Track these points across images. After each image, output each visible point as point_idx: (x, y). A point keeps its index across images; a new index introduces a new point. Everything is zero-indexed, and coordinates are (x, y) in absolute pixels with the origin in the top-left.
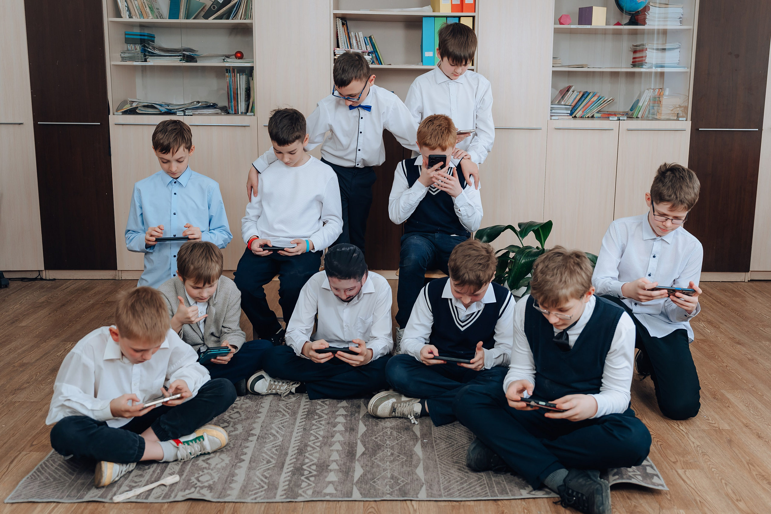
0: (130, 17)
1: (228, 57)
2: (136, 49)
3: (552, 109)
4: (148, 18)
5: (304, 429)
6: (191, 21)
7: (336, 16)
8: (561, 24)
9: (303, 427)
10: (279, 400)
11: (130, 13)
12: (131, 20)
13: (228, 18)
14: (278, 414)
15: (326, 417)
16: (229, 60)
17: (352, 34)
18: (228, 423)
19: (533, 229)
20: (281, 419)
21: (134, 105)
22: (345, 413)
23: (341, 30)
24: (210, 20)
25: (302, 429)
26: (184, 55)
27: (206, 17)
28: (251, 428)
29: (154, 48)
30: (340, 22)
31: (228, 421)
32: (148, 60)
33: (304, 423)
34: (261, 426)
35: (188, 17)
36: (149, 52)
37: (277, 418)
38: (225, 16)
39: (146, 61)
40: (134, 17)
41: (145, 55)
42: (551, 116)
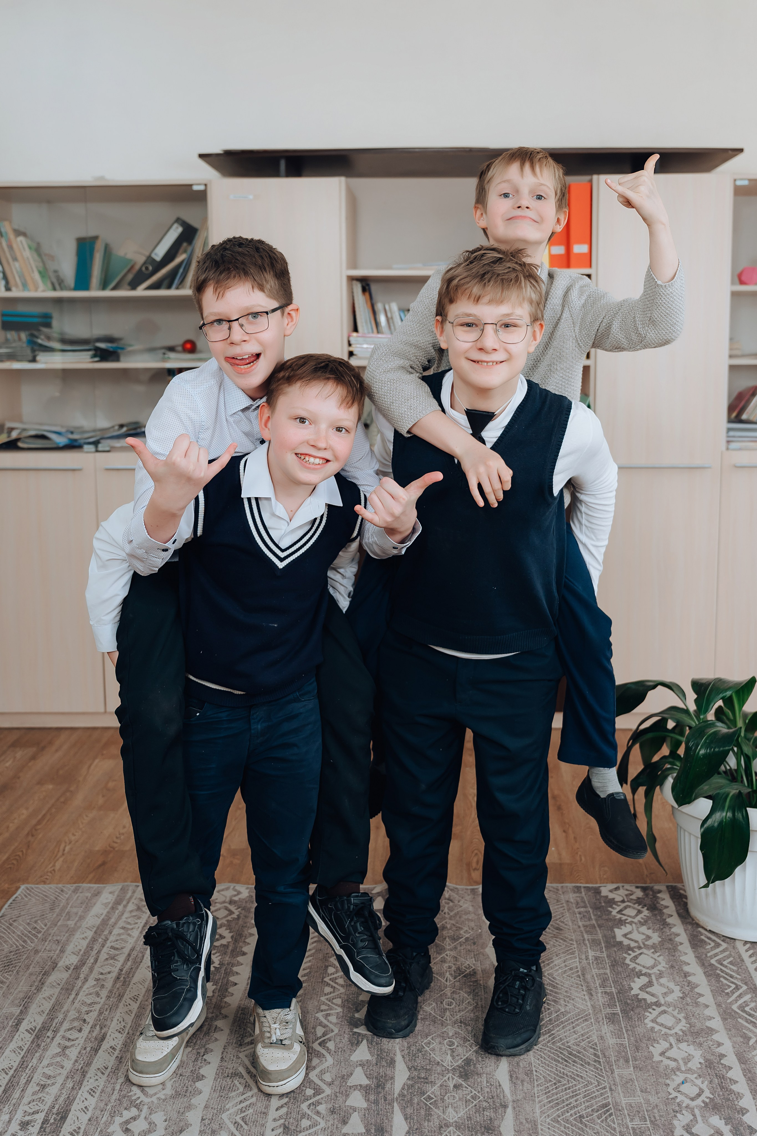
0: (8, 289)
1: (172, 349)
2: (20, 339)
3: (729, 430)
4: (36, 290)
5: (286, 1128)
6: (108, 293)
7: (352, 279)
8: (742, 282)
9: (282, 1121)
10: (241, 1045)
11: (7, 283)
12: (9, 294)
13: (169, 287)
14: (236, 1082)
15: (328, 1091)
16: (172, 355)
17: (379, 306)
18: (138, 1107)
19: (721, 696)
20: (242, 1098)
21: (14, 435)
22: (365, 1082)
23: (361, 300)
24: (141, 292)
25: (281, 1130)
26: (97, 349)
27: (134, 285)
28: (182, 1124)
29: (49, 338)
30: (358, 288)
31: (138, 1102)
32: (38, 358)
33: (284, 1110)
34: (203, 1119)
35: (104, 286)
36: (41, 345)
37: (233, 1094)
38: (166, 283)
39: (34, 360)
40: (14, 289)
41: (33, 351)
42: (728, 442)
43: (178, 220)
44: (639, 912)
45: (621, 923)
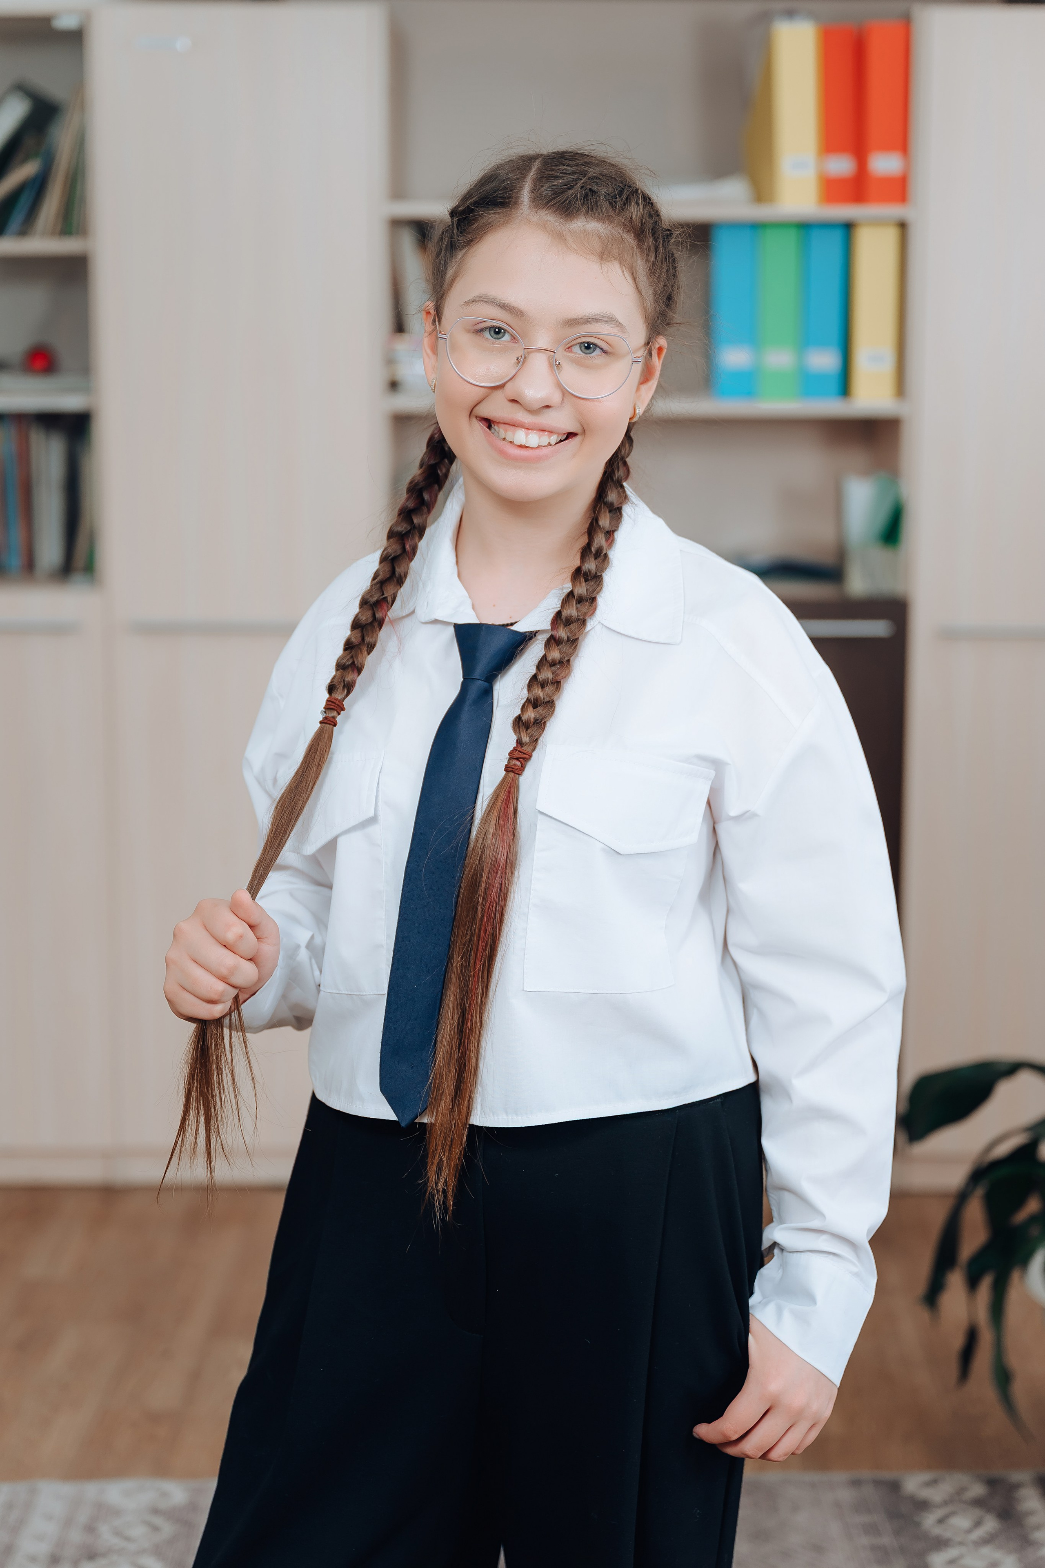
43: (22, 89)
44: (978, 1524)
45: (941, 1543)
